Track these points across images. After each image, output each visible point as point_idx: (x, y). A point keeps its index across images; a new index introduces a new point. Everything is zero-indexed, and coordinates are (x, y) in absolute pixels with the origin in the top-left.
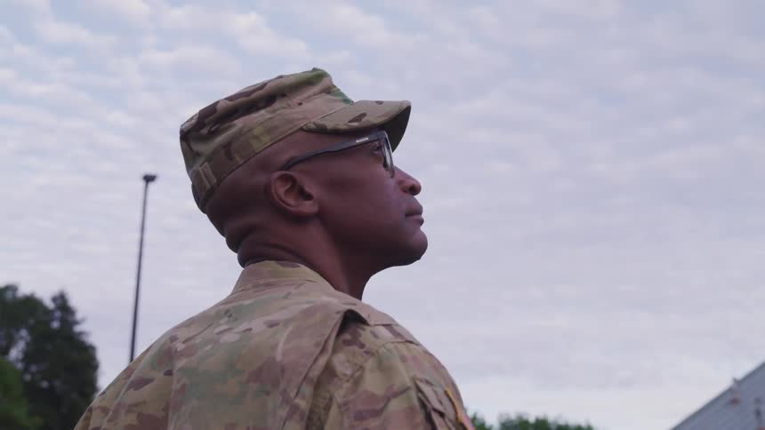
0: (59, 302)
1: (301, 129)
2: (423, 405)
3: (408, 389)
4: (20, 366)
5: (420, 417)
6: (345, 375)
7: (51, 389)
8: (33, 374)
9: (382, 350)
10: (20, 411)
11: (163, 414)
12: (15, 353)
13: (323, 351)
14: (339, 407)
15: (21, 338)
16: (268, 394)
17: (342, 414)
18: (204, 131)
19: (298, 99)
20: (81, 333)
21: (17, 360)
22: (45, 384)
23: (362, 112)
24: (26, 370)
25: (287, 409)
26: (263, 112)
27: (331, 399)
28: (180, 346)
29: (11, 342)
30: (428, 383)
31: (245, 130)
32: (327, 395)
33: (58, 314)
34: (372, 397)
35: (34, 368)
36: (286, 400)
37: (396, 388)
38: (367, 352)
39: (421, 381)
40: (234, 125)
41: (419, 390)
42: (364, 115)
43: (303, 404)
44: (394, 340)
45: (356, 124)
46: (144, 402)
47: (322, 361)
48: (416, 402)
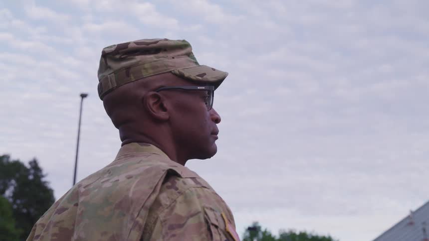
0: (33, 164)
1: (171, 72)
2: (207, 222)
3: (199, 212)
4: (11, 200)
5: (204, 229)
6: (167, 205)
7: (29, 213)
8: (17, 205)
9: (187, 191)
10: (11, 226)
11: (72, 227)
12: (8, 193)
13: (154, 191)
14: (161, 222)
15: (12, 185)
16: (124, 215)
17: (162, 226)
18: (118, 56)
19: (172, 54)
20: (45, 182)
21: (9, 197)
22: (25, 211)
23: (205, 72)
24: (14, 202)
25: (132, 224)
26: (152, 56)
27: (157, 218)
28: (82, 190)
29: (6, 187)
30: (211, 209)
31: (140, 63)
32: (156, 216)
33: (32, 171)
34: (179, 217)
35: (18, 202)
36: (133, 219)
37: (192, 212)
38: (179, 193)
39: (207, 208)
40: (135, 59)
41: (206, 213)
42: (205, 74)
43: (141, 221)
44: (196, 186)
45: (200, 78)
46: (63, 221)
47: (153, 197)
48: (203, 220)
